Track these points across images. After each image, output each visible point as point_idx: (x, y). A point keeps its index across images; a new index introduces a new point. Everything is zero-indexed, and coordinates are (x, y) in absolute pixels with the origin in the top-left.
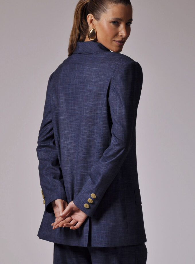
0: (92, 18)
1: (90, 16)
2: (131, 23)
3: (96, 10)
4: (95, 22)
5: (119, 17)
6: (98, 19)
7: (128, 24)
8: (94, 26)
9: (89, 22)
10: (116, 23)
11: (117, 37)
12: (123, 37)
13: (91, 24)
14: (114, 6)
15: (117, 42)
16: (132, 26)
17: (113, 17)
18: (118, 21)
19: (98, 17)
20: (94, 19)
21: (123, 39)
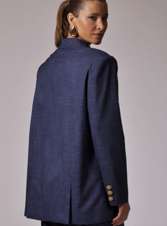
0: (72, 17)
1: (70, 16)
2: (107, 18)
3: (75, 9)
4: (75, 20)
5: (95, 12)
6: (77, 17)
7: (104, 19)
8: (74, 23)
9: (69, 20)
10: (93, 18)
11: (95, 30)
12: (101, 30)
13: (72, 22)
14: (90, 3)
15: (96, 35)
16: (108, 20)
17: (91, 13)
18: (95, 16)
19: (77, 15)
20: (74, 17)
21: (101, 31)
